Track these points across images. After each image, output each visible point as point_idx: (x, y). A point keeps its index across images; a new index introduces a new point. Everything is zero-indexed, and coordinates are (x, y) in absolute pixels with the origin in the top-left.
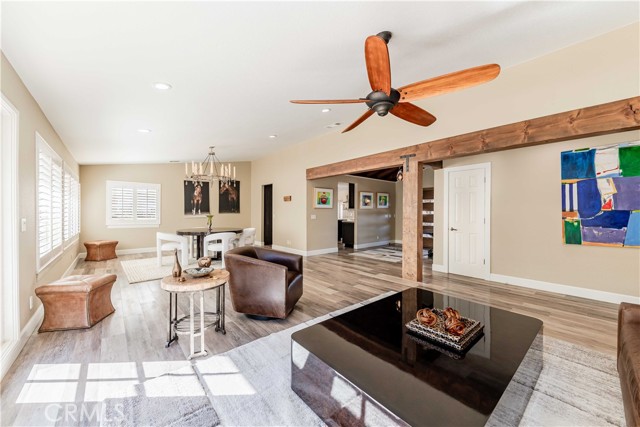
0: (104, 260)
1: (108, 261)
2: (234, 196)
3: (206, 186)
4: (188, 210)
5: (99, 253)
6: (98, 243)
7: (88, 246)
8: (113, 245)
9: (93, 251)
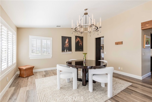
0: (28, 77)
1: (29, 78)
2: (81, 44)
3: (70, 39)
4: (63, 50)
5: (25, 73)
6: (24, 68)
7: (20, 70)
8: (32, 68)
9: (22, 72)
